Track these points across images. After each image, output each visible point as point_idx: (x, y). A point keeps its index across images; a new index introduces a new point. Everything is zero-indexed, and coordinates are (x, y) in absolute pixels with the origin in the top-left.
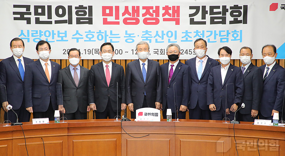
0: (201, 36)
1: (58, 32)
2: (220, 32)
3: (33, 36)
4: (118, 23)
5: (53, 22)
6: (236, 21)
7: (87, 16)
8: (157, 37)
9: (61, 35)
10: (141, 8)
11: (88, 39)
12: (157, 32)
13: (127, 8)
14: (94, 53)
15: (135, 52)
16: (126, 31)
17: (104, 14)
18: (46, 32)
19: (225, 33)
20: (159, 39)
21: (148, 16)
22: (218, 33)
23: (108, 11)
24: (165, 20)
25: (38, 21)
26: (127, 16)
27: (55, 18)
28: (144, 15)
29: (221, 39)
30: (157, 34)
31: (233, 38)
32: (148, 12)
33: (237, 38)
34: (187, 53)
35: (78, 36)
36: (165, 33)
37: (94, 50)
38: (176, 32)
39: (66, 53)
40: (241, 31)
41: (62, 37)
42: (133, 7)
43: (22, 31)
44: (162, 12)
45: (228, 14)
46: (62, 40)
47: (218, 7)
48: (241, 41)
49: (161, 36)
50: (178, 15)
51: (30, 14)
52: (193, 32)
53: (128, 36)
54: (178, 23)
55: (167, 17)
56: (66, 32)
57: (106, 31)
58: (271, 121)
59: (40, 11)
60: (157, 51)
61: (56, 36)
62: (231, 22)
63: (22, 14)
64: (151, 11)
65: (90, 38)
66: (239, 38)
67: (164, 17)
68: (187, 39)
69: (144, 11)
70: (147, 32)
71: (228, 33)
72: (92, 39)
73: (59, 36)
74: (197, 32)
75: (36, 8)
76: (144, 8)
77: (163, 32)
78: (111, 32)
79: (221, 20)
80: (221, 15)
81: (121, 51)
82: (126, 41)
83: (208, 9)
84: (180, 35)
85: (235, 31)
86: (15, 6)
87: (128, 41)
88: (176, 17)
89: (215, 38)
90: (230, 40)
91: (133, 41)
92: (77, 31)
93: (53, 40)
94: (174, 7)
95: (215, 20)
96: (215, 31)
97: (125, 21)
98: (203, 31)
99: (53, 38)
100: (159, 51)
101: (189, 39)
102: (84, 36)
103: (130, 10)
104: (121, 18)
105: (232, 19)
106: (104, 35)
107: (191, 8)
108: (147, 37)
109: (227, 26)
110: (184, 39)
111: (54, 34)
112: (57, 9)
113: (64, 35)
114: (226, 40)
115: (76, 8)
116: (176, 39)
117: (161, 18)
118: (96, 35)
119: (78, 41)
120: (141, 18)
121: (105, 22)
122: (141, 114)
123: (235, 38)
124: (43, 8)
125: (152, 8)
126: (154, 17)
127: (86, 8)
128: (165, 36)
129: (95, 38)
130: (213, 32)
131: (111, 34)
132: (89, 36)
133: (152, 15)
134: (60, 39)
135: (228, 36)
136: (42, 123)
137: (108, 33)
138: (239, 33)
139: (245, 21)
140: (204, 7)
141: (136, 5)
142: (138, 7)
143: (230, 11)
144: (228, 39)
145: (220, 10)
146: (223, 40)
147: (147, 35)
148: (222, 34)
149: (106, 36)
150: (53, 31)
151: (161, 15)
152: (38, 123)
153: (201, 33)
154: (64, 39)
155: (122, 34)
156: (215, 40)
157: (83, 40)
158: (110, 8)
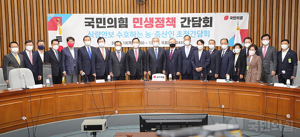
0: (188, 34)
1: (109, 32)
2: (198, 31)
3: (95, 35)
4: (142, 27)
5: (106, 27)
6: (206, 26)
7: (125, 23)
8: (163, 35)
9: (110, 34)
10: (154, 19)
11: (125, 36)
12: (163, 32)
13: (146, 19)
14: (128, 44)
15: (151, 43)
16: (146, 32)
17: (134, 22)
18: (102, 32)
19: (201, 32)
20: (165, 36)
21: (158, 23)
22: (196, 32)
23: (136, 21)
24: (167, 25)
25: (98, 27)
26: (146, 23)
27: (107, 24)
28: (156, 22)
29: (198, 35)
30: (163, 33)
31: (205, 35)
32: (158, 21)
33: (207, 35)
34: (180, 43)
35: (120, 34)
36: (168, 32)
37: (128, 42)
38: (173, 31)
39: (113, 44)
40: (209, 31)
41: (111, 35)
42: (150, 18)
43: (90, 32)
44: (166, 21)
45: (202, 22)
46: (111, 37)
47: (197, 18)
48: (209, 37)
49: (165, 34)
50: (175, 23)
51: (94, 22)
52: (183, 32)
53: (147, 34)
54: (174, 27)
55: (168, 23)
56: (113, 32)
57: (135, 32)
58: (225, 80)
59: (99, 21)
60: (163, 42)
61: (108, 35)
62: (203, 26)
63: (89, 23)
64: (160, 20)
65: (126, 36)
66: (208, 35)
67: (167, 24)
68: (180, 35)
69: (156, 20)
70: (158, 32)
71: (202, 32)
72: (127, 36)
73: (109, 35)
74: (185, 32)
75: (97, 19)
76: (156, 18)
77: (166, 31)
78: (138, 32)
79: (198, 25)
80: (198, 22)
81: (143, 42)
82: (146, 37)
83: (191, 19)
84: (176, 33)
85: (206, 31)
86: (86, 19)
87: (147, 37)
88: (173, 24)
89: (195, 35)
90: (203, 36)
91: (150, 37)
92: (119, 32)
93: (106, 37)
94: (172, 18)
95: (195, 25)
96: (195, 31)
97: (146, 26)
98: (189, 31)
99: (106, 36)
100: (165, 42)
101: (181, 35)
102: (123, 34)
103: (148, 20)
104: (144, 24)
105: (204, 24)
106: (134, 33)
107: (182, 18)
108: (158, 35)
109: (202, 28)
110: (178, 35)
111: (107, 33)
112: (108, 20)
113: (112, 34)
114: (201, 36)
115: (119, 19)
116: (173, 35)
117: (165, 24)
118: (129, 34)
119: (120, 37)
120: (154, 24)
121: (135, 27)
122: (155, 77)
123: (206, 35)
124: (101, 19)
125: (160, 18)
126: (162, 23)
127: (124, 19)
128: (168, 34)
129: (129, 36)
130: (194, 31)
131: (138, 33)
132: (126, 34)
133: (161, 23)
134: (110, 36)
135: (202, 34)
136: (101, 82)
137: (136, 33)
138: (208, 32)
139: (211, 26)
140: (189, 18)
141: (151, 17)
142: (153, 18)
143: (203, 20)
144: (202, 35)
145: (198, 19)
146: (199, 36)
147: (158, 34)
148: (199, 32)
149: (135, 34)
150: (106, 32)
151: (165, 22)
152: (99, 82)
153: (188, 32)
154: (112, 36)
155: (144, 33)
156: (195, 36)
157: (123, 36)
158: (138, 19)
